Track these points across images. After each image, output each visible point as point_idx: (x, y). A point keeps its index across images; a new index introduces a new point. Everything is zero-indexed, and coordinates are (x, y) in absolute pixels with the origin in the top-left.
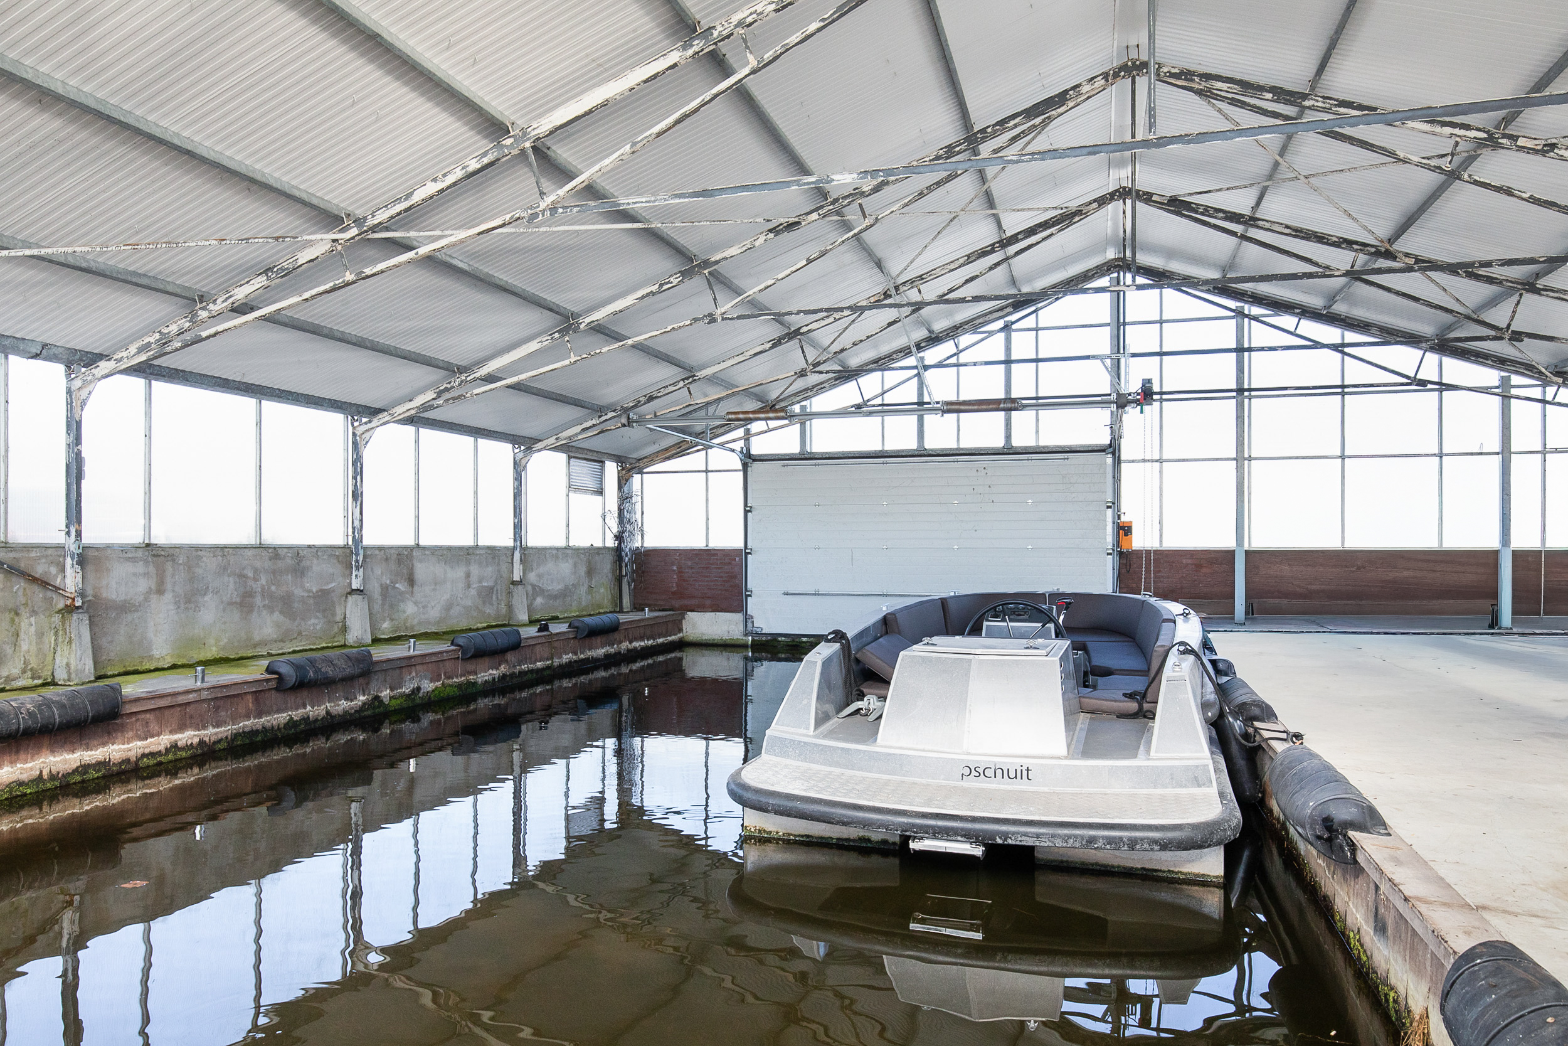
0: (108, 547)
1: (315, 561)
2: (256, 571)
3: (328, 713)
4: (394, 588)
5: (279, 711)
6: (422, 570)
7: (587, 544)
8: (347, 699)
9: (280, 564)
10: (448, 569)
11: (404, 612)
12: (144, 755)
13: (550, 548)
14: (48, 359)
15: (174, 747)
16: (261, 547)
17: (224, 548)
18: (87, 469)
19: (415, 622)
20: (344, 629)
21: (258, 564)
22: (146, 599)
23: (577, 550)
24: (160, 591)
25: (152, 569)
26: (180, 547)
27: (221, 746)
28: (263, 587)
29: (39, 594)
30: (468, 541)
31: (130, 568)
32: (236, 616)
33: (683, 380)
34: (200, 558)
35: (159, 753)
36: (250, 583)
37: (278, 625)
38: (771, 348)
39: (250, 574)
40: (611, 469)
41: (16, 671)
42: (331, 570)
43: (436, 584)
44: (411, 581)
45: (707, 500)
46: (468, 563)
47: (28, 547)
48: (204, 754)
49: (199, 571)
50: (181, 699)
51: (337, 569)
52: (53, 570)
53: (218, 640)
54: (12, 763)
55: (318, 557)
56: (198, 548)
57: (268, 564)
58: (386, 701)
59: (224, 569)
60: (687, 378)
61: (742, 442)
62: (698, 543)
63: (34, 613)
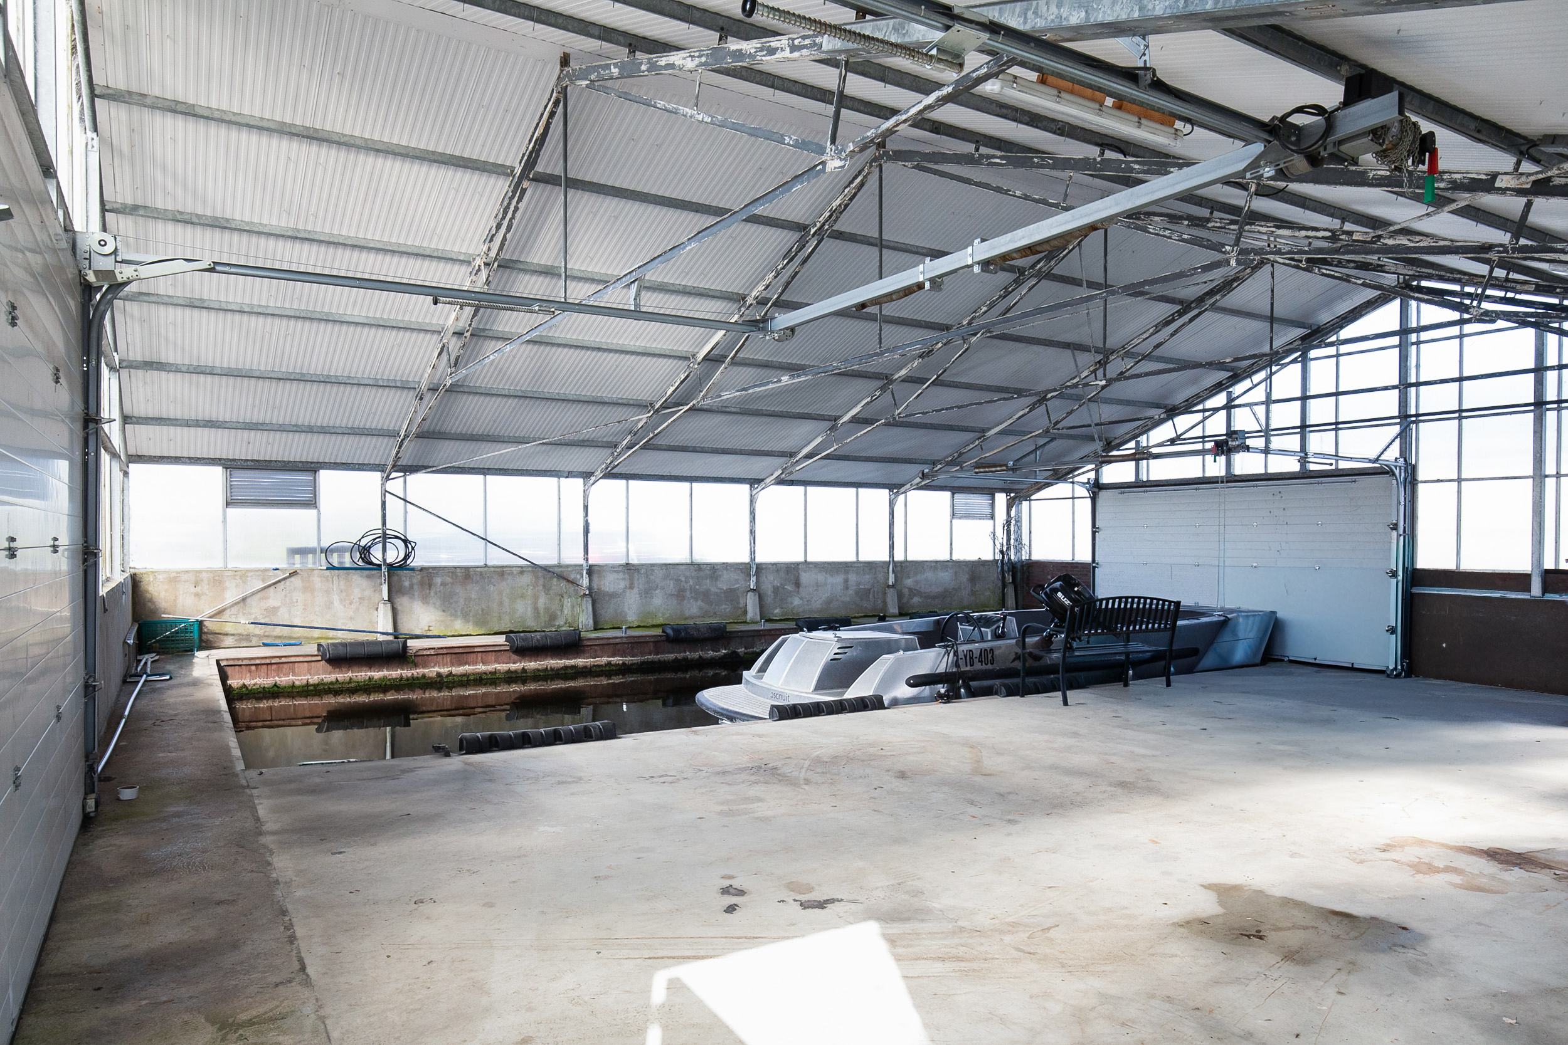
0: (606, 565)
1: (725, 572)
2: (686, 577)
3: (700, 657)
4: (784, 588)
5: (671, 653)
6: (805, 578)
7: (975, 558)
8: (713, 651)
9: (702, 573)
10: (828, 576)
11: (792, 603)
12: (594, 666)
13: (931, 562)
14: (572, 477)
15: (609, 664)
16: (692, 564)
17: (666, 565)
18: (591, 528)
19: (801, 610)
20: (745, 612)
21: (688, 574)
22: (624, 592)
23: (959, 564)
24: (631, 588)
25: (627, 576)
26: (642, 565)
27: (634, 667)
28: (690, 586)
29: (572, 588)
30: (852, 558)
31: (615, 575)
32: (675, 602)
33: (978, 439)
34: (653, 570)
35: (602, 666)
36: (683, 584)
37: (700, 608)
38: (1029, 412)
39: (683, 579)
40: (1001, 499)
41: (562, 623)
42: (736, 577)
43: (818, 586)
44: (797, 584)
45: (1073, 522)
46: (847, 572)
47: (568, 566)
48: (624, 669)
49: (652, 577)
50: (611, 641)
51: (740, 576)
52: (578, 577)
53: (663, 614)
54: (535, 661)
55: (727, 570)
56: (652, 565)
57: (694, 574)
58: (742, 655)
59: (666, 577)
60: (980, 438)
61: (1093, 472)
62: (1067, 558)
63: (570, 597)
